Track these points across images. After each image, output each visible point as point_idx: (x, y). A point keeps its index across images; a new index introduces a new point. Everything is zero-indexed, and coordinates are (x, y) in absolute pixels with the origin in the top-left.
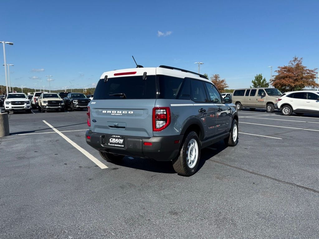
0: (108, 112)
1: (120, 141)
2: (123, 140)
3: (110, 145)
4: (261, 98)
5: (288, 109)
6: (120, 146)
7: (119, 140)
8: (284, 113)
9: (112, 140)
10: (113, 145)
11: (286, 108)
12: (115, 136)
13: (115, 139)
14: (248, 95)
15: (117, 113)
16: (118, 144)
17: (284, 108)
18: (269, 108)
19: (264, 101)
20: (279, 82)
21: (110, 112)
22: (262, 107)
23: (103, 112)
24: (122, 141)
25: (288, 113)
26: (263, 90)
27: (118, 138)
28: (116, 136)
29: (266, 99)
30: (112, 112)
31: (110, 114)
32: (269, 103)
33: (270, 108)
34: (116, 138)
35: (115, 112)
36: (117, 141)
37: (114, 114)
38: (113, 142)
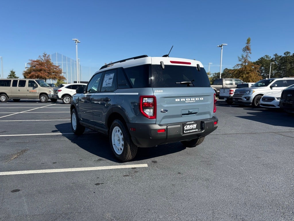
0: (182, 100)
1: (194, 127)
2: (196, 124)
3: (186, 132)
4: (33, 89)
5: (69, 99)
6: (195, 130)
7: (193, 125)
8: (65, 102)
9: (186, 127)
10: (189, 132)
11: (66, 98)
12: (189, 123)
13: (189, 126)
14: (16, 86)
15: (191, 100)
16: (192, 129)
17: (65, 98)
18: (43, 99)
19: (36, 92)
20: (34, 74)
21: (184, 100)
22: (35, 98)
23: (176, 100)
24: (195, 126)
25: (69, 102)
26: (34, 81)
27: (192, 124)
28: (191, 123)
29: (39, 90)
30: (186, 100)
31: (184, 102)
32: (42, 94)
33: (45, 98)
34: (190, 124)
35: (189, 99)
36: (191, 127)
37: (188, 102)
38: (188, 129)
